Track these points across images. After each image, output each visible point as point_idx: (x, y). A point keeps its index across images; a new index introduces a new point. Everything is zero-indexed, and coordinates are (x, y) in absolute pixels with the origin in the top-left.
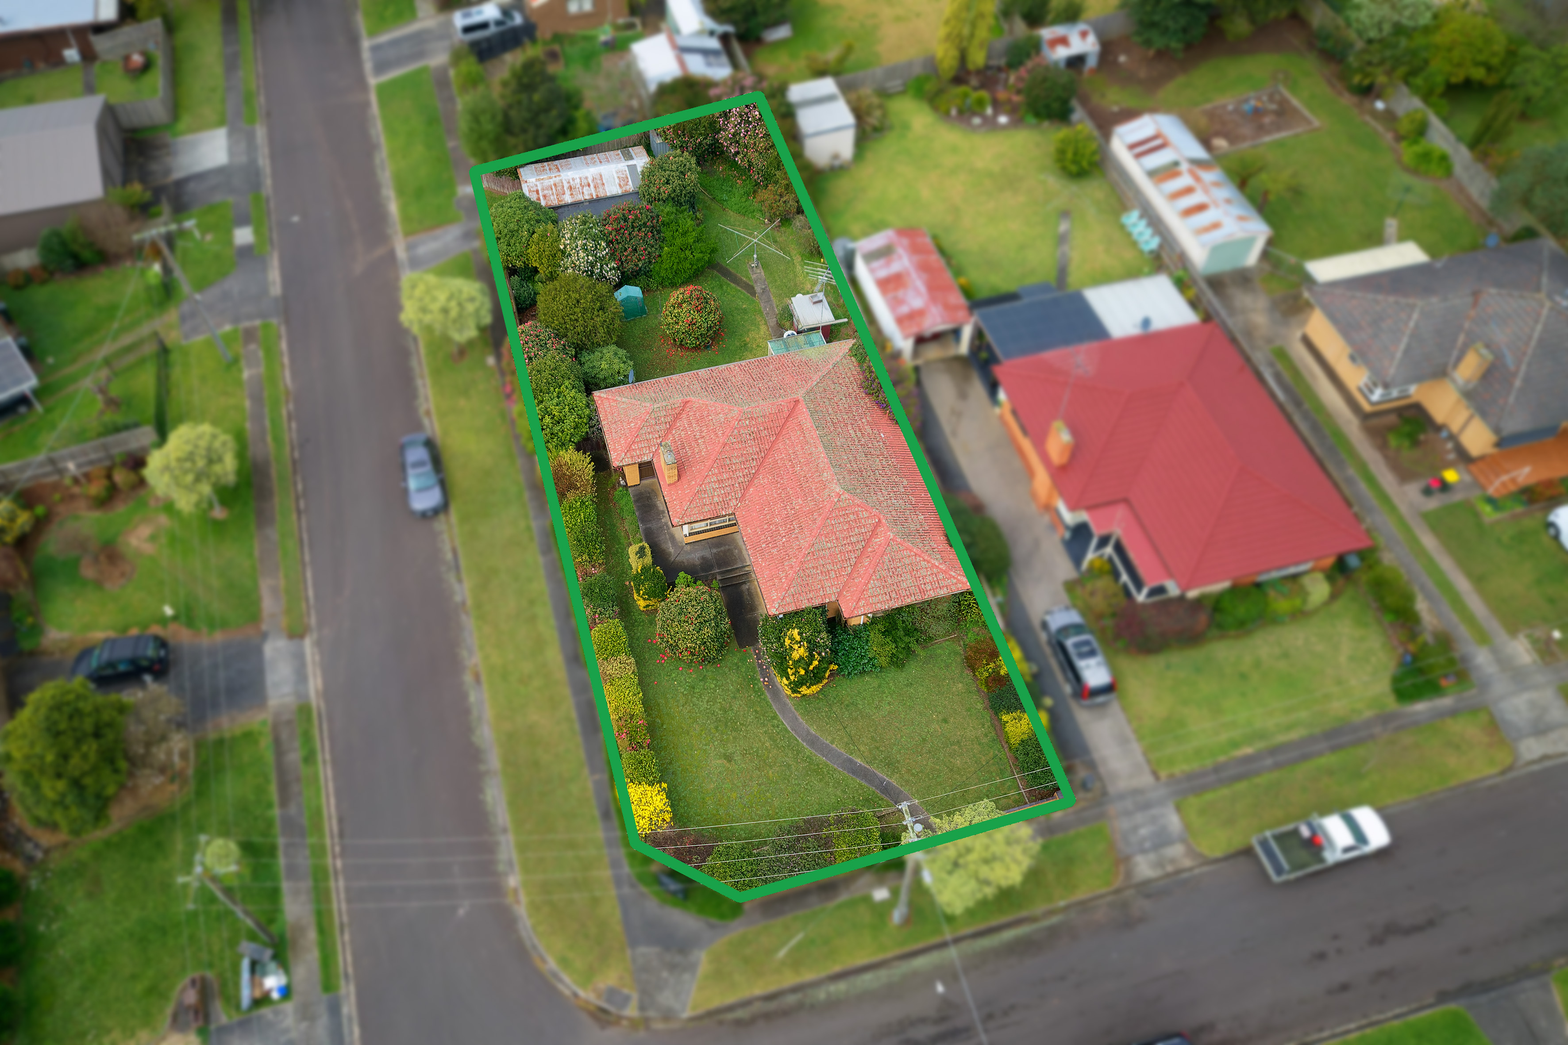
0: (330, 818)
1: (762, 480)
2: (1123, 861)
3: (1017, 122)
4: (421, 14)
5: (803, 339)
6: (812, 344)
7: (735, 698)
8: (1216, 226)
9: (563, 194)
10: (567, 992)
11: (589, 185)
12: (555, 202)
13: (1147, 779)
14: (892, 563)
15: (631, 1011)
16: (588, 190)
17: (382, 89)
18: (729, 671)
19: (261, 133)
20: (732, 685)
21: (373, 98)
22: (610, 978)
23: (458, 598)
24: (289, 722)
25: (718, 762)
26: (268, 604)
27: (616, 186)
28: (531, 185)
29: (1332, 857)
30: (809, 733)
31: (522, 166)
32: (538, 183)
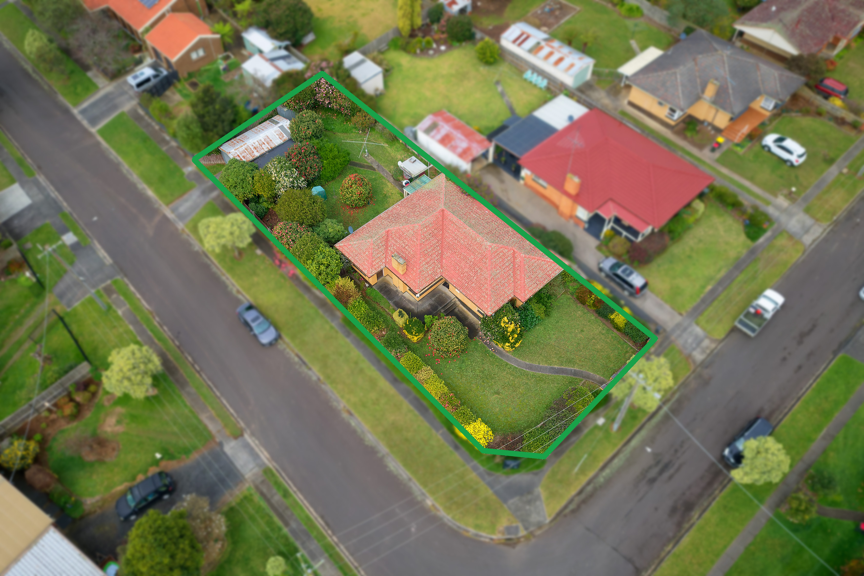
0: (316, 519)
1: (447, 254)
2: (689, 357)
3: (450, 47)
4: (100, 86)
5: (419, 181)
6: (425, 183)
7: (483, 364)
8: (572, 66)
9: (253, 153)
10: (487, 540)
11: (264, 144)
12: (251, 158)
13: (678, 319)
14: (530, 268)
15: (522, 533)
16: (265, 146)
17: (102, 132)
18: (473, 352)
19: (42, 179)
20: (479, 358)
21: (100, 139)
22: (504, 522)
23: (314, 378)
24: (263, 482)
25: (494, 397)
26: (212, 427)
27: (278, 139)
28: (233, 153)
29: (768, 316)
30: (527, 365)
31: (221, 146)
32: (236, 151)
